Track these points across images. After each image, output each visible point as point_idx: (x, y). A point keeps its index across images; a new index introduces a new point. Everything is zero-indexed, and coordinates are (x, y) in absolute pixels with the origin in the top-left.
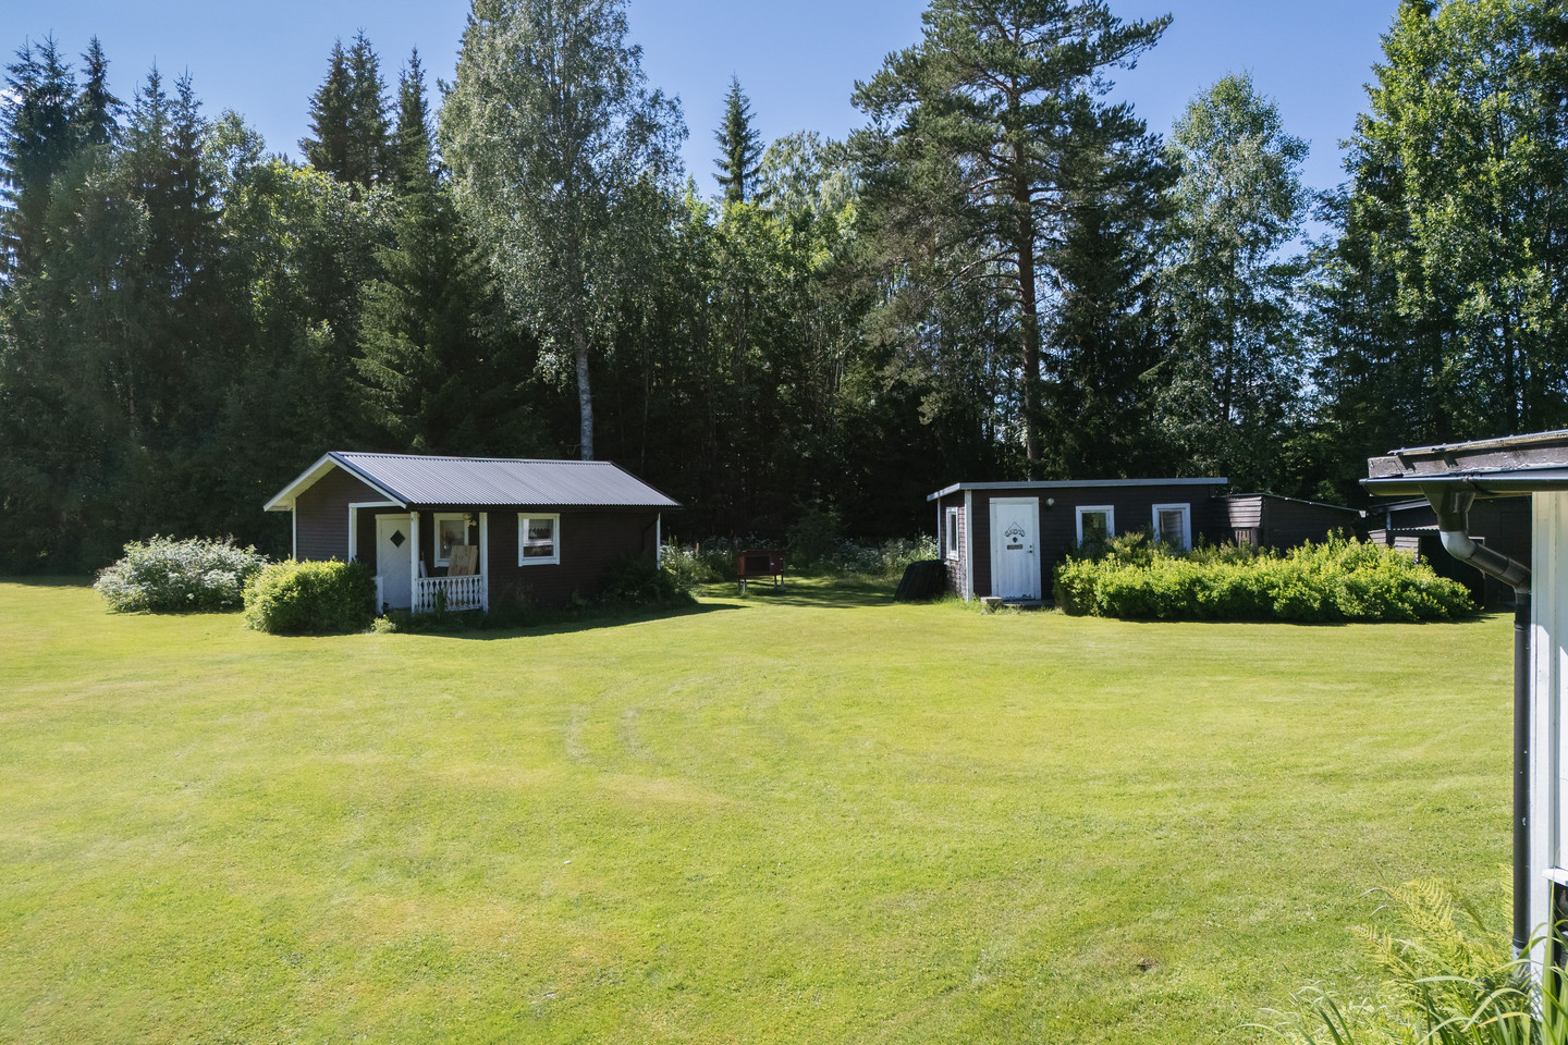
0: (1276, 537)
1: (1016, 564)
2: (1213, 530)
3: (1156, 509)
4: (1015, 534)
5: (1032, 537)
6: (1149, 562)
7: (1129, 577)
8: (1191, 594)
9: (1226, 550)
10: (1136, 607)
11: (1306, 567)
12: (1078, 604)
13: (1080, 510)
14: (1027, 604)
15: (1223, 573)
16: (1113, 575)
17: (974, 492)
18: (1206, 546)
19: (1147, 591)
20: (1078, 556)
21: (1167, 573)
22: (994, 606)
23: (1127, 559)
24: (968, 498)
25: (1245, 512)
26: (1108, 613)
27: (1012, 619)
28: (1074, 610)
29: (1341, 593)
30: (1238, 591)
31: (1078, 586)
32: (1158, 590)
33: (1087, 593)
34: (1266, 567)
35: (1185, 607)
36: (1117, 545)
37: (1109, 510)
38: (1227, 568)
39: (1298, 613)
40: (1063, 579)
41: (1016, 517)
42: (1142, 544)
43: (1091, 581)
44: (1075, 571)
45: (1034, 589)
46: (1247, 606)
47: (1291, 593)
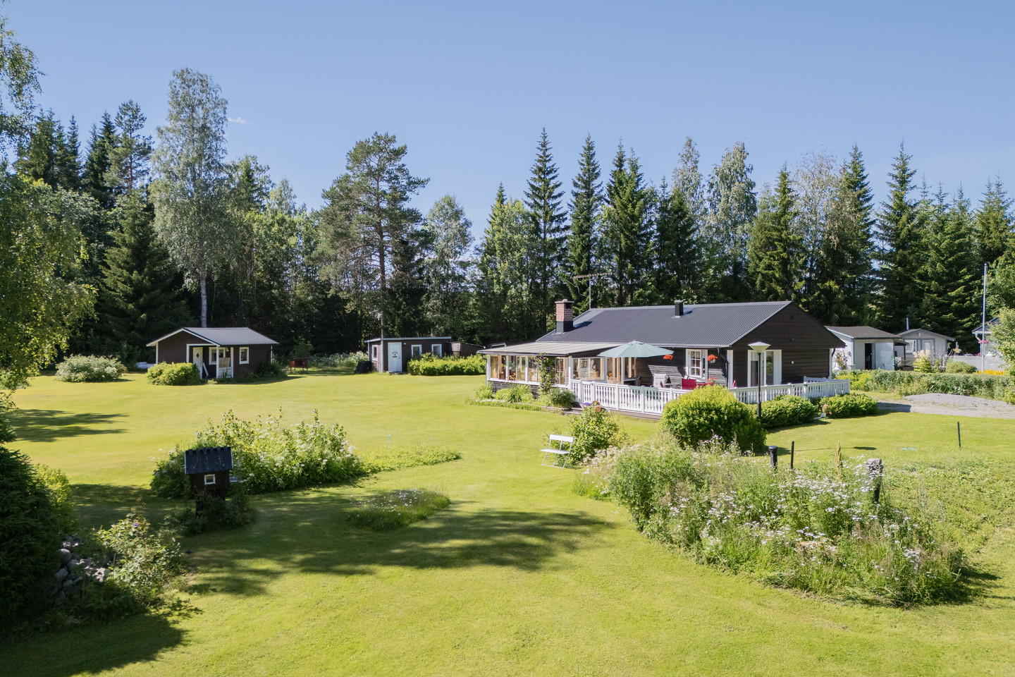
0: (464, 353)
1: (396, 361)
2: (447, 351)
3: (433, 346)
4: (395, 353)
5: (400, 354)
6: (433, 361)
7: (428, 365)
8: (444, 369)
9: (452, 357)
10: (431, 372)
11: (471, 361)
12: (415, 372)
13: (412, 346)
14: (400, 373)
15: (451, 363)
16: (424, 364)
17: (384, 341)
18: (447, 356)
19: (434, 368)
20: (414, 359)
21: (438, 363)
22: (391, 374)
23: (427, 360)
24: (382, 342)
25: (456, 347)
26: (424, 374)
27: (396, 376)
28: (413, 374)
29: (479, 367)
30: (455, 367)
31: (415, 367)
32: (436, 368)
33: (418, 369)
34: (462, 362)
35: (443, 372)
36: (424, 356)
37: (420, 346)
38: (453, 362)
39: (470, 373)
40: (411, 366)
41: (395, 348)
42: (430, 356)
43: (418, 366)
44: (413, 363)
45: (400, 369)
46: (457, 371)
47: (468, 368)
